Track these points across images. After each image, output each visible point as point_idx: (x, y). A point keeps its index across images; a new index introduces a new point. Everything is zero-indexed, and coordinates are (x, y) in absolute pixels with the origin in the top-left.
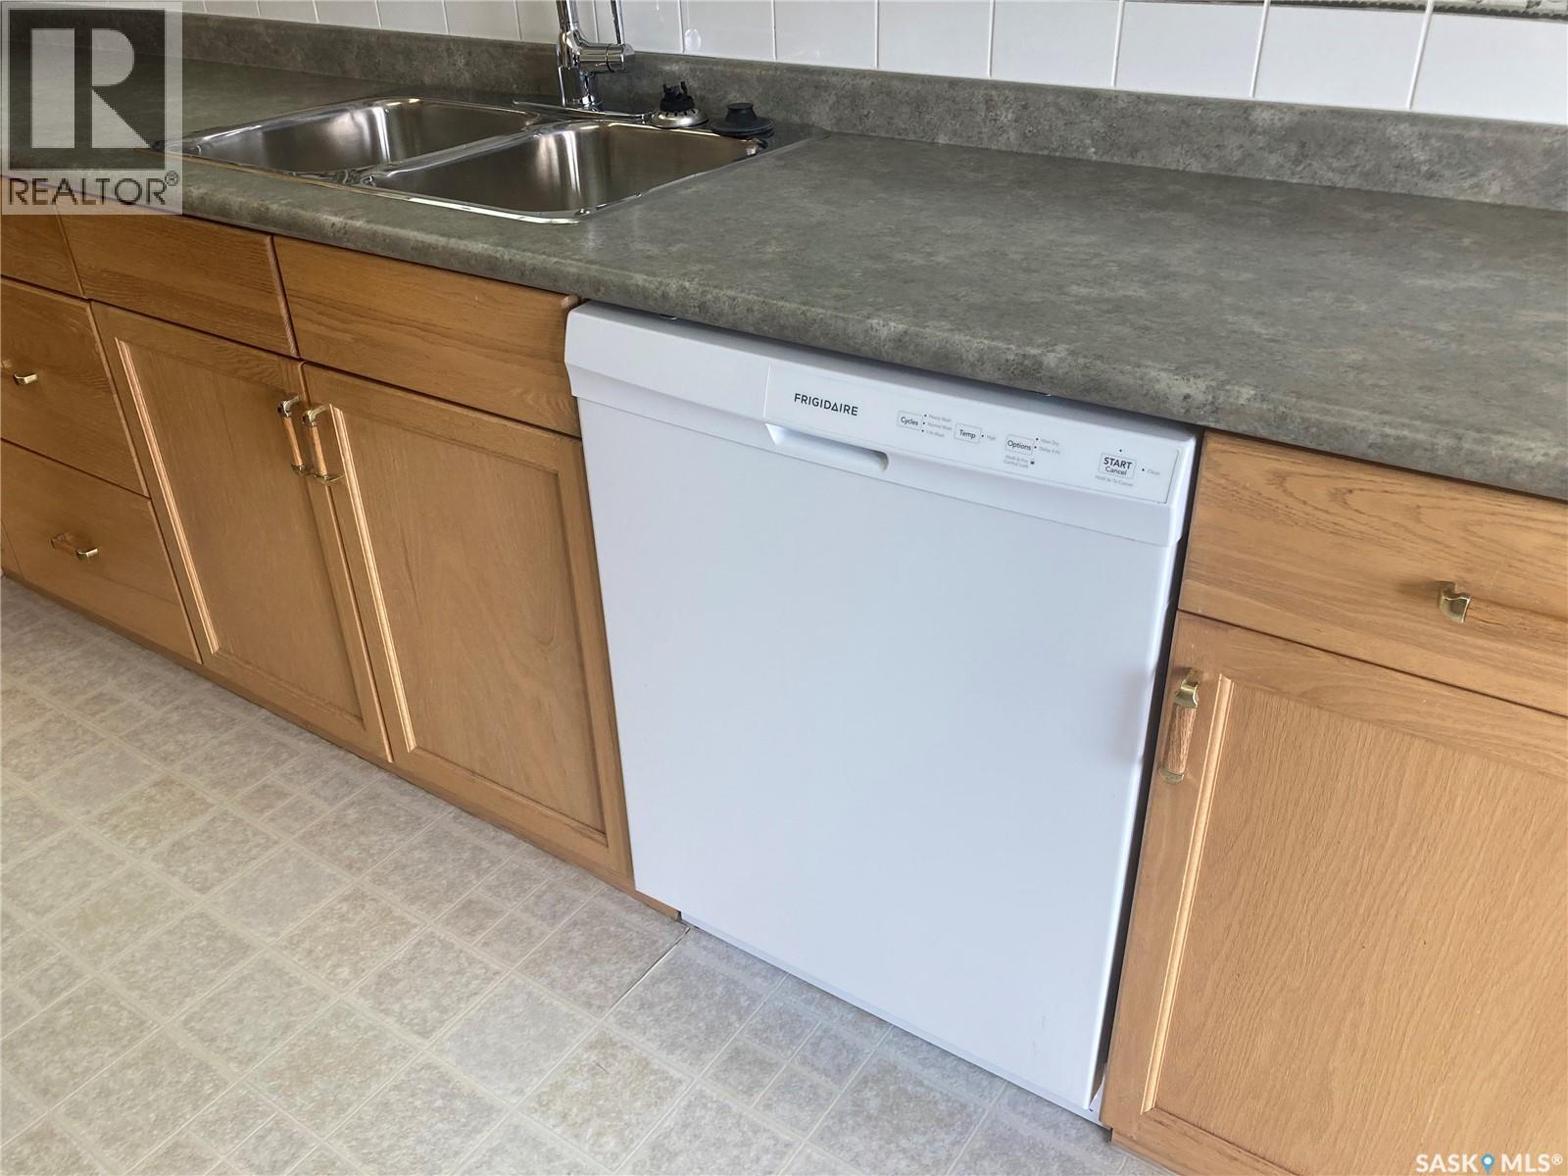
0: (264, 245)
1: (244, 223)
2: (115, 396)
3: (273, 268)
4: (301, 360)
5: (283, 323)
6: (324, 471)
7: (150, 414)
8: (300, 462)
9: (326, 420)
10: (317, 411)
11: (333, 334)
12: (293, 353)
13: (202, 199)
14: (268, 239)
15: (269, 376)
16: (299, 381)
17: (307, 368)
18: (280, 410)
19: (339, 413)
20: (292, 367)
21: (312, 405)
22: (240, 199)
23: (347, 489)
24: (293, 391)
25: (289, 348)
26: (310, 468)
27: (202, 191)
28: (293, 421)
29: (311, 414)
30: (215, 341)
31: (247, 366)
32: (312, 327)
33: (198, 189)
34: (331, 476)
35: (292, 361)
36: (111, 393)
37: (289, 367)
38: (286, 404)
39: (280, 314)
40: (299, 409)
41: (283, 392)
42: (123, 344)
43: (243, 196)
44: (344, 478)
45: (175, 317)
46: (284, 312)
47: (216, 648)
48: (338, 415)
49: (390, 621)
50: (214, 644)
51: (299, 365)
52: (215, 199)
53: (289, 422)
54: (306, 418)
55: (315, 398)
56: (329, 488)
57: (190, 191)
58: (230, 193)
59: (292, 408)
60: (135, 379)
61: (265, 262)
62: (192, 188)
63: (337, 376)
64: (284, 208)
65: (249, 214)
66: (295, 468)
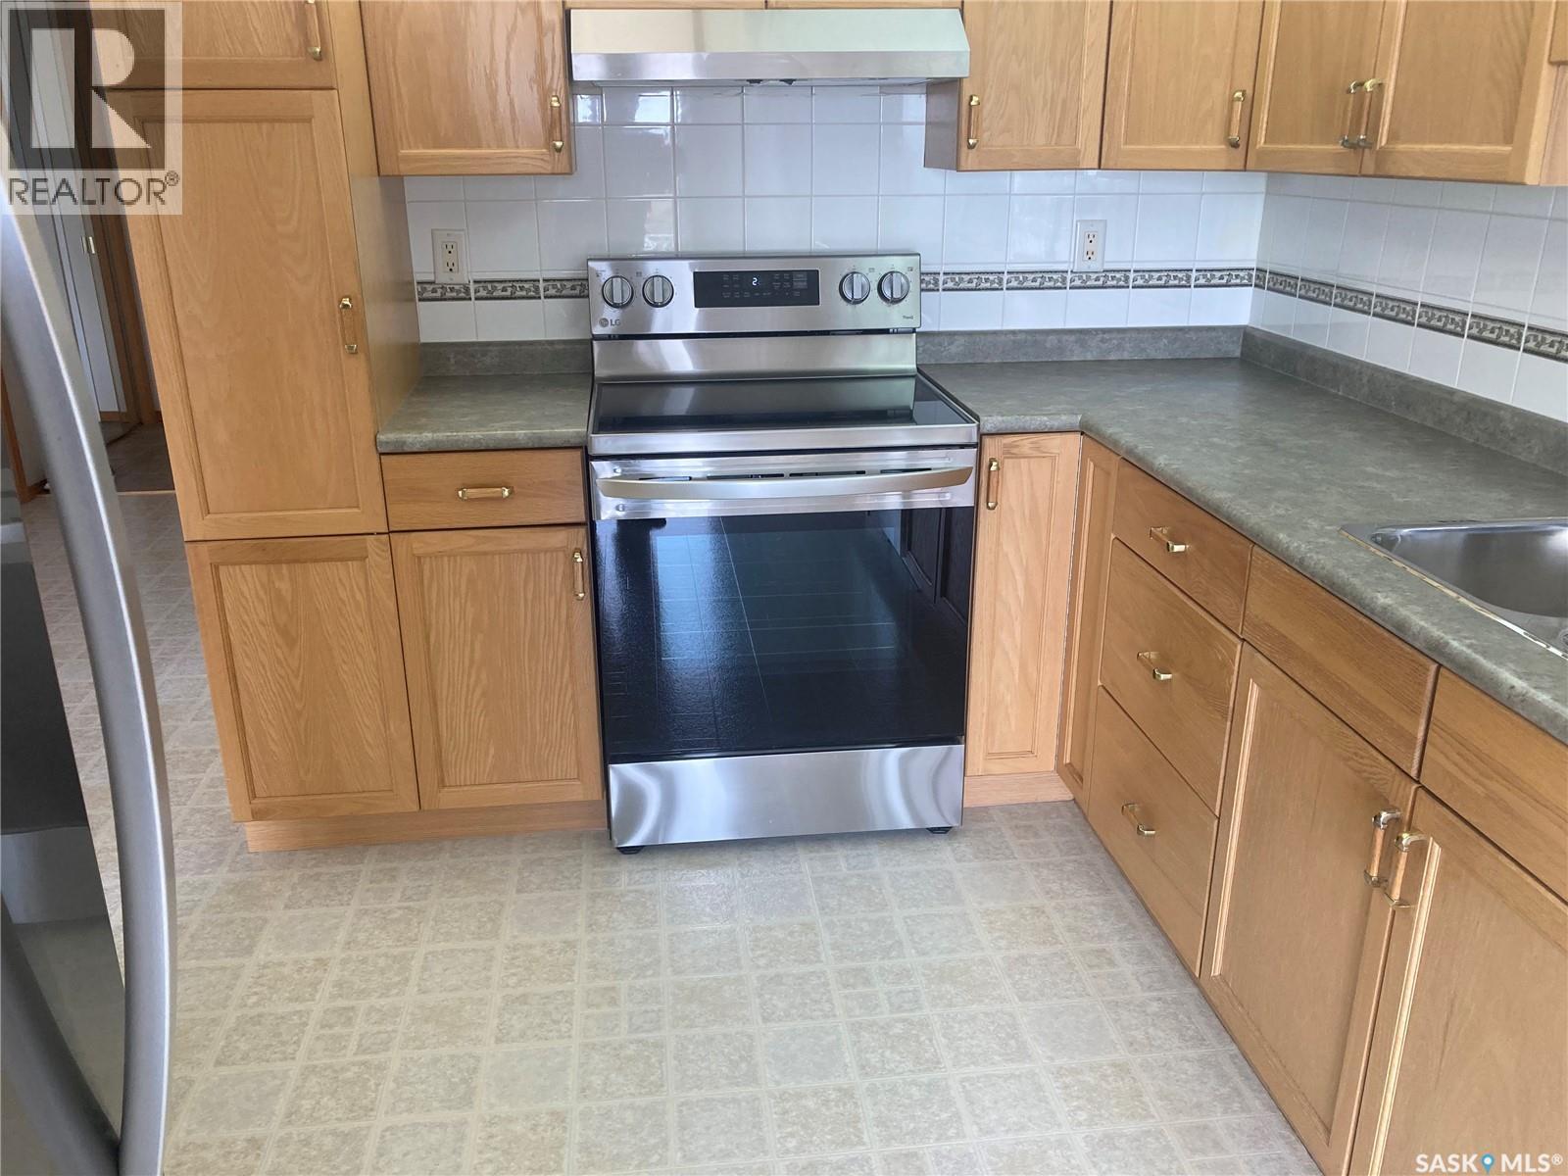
0: (1428, 670)
1: (1417, 645)
2: (1229, 723)
3: (1428, 693)
4: (1418, 782)
5: (1415, 744)
6: (1396, 894)
7: (1252, 750)
8: (1374, 873)
9: (1419, 851)
10: (1415, 838)
11: (1462, 777)
12: (1413, 773)
13: (1385, 609)
14: (1434, 667)
15: (1377, 780)
16: (1408, 800)
17: (1421, 792)
18: (1377, 817)
19: (1437, 849)
20: (1406, 785)
21: (1411, 829)
22: (1422, 623)
23: (1412, 921)
24: (1397, 805)
25: (1411, 767)
26: (1383, 883)
27: (1388, 601)
28: (1385, 835)
29: (1406, 838)
30: (1340, 724)
31: (1361, 761)
32: (1442, 759)
33: (1386, 597)
34: (1402, 902)
35: (1408, 779)
36: (1226, 721)
37: (1403, 784)
38: (1384, 815)
39: (1417, 734)
40: (1396, 826)
41: (1387, 800)
42: (1255, 686)
43: (1426, 620)
44: (1415, 910)
45: (1312, 688)
46: (1420, 735)
47: (1217, 974)
48: (1435, 852)
49: (1403, 1068)
50: (1217, 969)
51: (1415, 786)
52: (1398, 614)
53: (1380, 834)
54: (1400, 839)
55: (1417, 822)
56: (1394, 912)
57: (1377, 598)
58: (1416, 613)
59: (1389, 821)
60: (1252, 718)
61: (1423, 684)
62: (1379, 595)
63: (1451, 816)
64: (1464, 649)
65: (1425, 641)
66: (1367, 874)
